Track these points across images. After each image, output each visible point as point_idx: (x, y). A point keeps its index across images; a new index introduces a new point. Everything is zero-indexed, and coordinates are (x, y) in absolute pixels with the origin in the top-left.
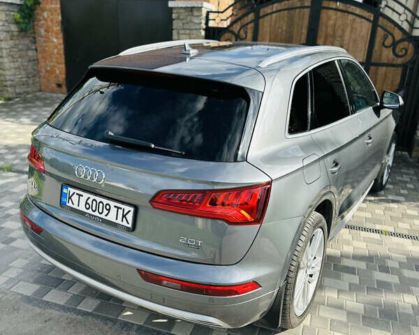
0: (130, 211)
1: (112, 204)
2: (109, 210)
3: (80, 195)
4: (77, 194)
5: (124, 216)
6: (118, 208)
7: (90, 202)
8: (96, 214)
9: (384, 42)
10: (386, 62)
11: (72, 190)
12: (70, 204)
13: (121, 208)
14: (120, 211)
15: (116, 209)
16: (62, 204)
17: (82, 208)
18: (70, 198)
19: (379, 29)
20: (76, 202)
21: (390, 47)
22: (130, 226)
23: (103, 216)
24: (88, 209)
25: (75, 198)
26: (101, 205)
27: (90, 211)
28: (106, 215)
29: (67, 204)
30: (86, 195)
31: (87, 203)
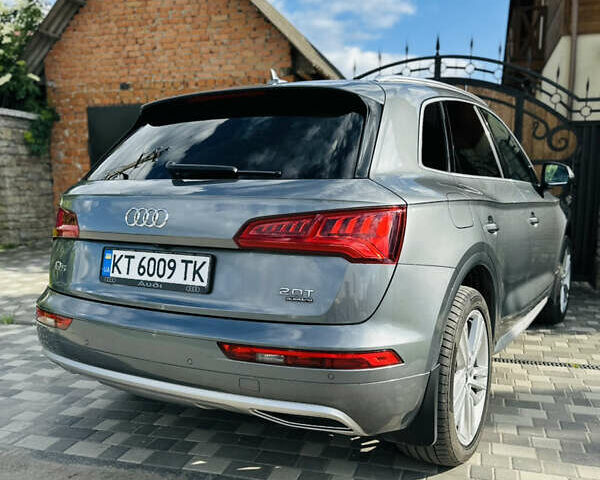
0: (204, 263)
1: (178, 258)
2: (173, 269)
3: (129, 257)
4: (126, 257)
5: (196, 272)
6: (187, 262)
7: (145, 263)
8: (155, 278)
9: (534, 133)
10: (540, 158)
11: (118, 253)
12: (116, 274)
13: (191, 262)
14: (191, 267)
15: (184, 264)
16: (103, 277)
17: (134, 275)
18: (115, 265)
19: (526, 116)
20: (123, 269)
21: (542, 138)
22: (205, 284)
23: (164, 280)
24: (142, 274)
25: (123, 264)
26: (162, 263)
27: (146, 277)
28: (169, 278)
29: (112, 275)
30: (139, 255)
31: (140, 266)
